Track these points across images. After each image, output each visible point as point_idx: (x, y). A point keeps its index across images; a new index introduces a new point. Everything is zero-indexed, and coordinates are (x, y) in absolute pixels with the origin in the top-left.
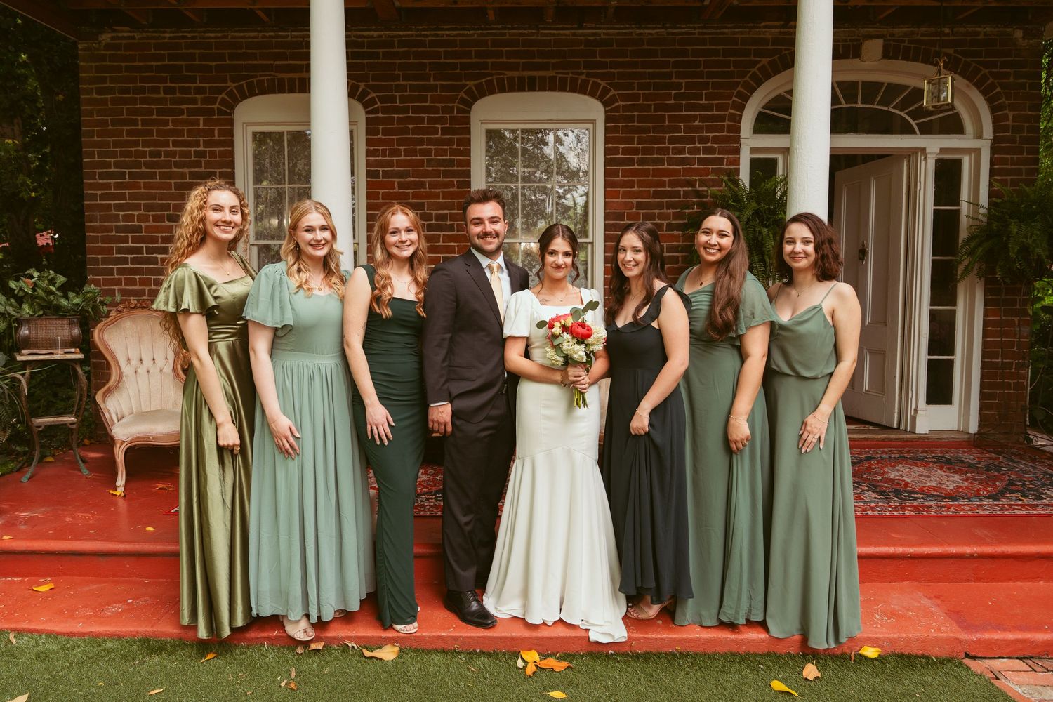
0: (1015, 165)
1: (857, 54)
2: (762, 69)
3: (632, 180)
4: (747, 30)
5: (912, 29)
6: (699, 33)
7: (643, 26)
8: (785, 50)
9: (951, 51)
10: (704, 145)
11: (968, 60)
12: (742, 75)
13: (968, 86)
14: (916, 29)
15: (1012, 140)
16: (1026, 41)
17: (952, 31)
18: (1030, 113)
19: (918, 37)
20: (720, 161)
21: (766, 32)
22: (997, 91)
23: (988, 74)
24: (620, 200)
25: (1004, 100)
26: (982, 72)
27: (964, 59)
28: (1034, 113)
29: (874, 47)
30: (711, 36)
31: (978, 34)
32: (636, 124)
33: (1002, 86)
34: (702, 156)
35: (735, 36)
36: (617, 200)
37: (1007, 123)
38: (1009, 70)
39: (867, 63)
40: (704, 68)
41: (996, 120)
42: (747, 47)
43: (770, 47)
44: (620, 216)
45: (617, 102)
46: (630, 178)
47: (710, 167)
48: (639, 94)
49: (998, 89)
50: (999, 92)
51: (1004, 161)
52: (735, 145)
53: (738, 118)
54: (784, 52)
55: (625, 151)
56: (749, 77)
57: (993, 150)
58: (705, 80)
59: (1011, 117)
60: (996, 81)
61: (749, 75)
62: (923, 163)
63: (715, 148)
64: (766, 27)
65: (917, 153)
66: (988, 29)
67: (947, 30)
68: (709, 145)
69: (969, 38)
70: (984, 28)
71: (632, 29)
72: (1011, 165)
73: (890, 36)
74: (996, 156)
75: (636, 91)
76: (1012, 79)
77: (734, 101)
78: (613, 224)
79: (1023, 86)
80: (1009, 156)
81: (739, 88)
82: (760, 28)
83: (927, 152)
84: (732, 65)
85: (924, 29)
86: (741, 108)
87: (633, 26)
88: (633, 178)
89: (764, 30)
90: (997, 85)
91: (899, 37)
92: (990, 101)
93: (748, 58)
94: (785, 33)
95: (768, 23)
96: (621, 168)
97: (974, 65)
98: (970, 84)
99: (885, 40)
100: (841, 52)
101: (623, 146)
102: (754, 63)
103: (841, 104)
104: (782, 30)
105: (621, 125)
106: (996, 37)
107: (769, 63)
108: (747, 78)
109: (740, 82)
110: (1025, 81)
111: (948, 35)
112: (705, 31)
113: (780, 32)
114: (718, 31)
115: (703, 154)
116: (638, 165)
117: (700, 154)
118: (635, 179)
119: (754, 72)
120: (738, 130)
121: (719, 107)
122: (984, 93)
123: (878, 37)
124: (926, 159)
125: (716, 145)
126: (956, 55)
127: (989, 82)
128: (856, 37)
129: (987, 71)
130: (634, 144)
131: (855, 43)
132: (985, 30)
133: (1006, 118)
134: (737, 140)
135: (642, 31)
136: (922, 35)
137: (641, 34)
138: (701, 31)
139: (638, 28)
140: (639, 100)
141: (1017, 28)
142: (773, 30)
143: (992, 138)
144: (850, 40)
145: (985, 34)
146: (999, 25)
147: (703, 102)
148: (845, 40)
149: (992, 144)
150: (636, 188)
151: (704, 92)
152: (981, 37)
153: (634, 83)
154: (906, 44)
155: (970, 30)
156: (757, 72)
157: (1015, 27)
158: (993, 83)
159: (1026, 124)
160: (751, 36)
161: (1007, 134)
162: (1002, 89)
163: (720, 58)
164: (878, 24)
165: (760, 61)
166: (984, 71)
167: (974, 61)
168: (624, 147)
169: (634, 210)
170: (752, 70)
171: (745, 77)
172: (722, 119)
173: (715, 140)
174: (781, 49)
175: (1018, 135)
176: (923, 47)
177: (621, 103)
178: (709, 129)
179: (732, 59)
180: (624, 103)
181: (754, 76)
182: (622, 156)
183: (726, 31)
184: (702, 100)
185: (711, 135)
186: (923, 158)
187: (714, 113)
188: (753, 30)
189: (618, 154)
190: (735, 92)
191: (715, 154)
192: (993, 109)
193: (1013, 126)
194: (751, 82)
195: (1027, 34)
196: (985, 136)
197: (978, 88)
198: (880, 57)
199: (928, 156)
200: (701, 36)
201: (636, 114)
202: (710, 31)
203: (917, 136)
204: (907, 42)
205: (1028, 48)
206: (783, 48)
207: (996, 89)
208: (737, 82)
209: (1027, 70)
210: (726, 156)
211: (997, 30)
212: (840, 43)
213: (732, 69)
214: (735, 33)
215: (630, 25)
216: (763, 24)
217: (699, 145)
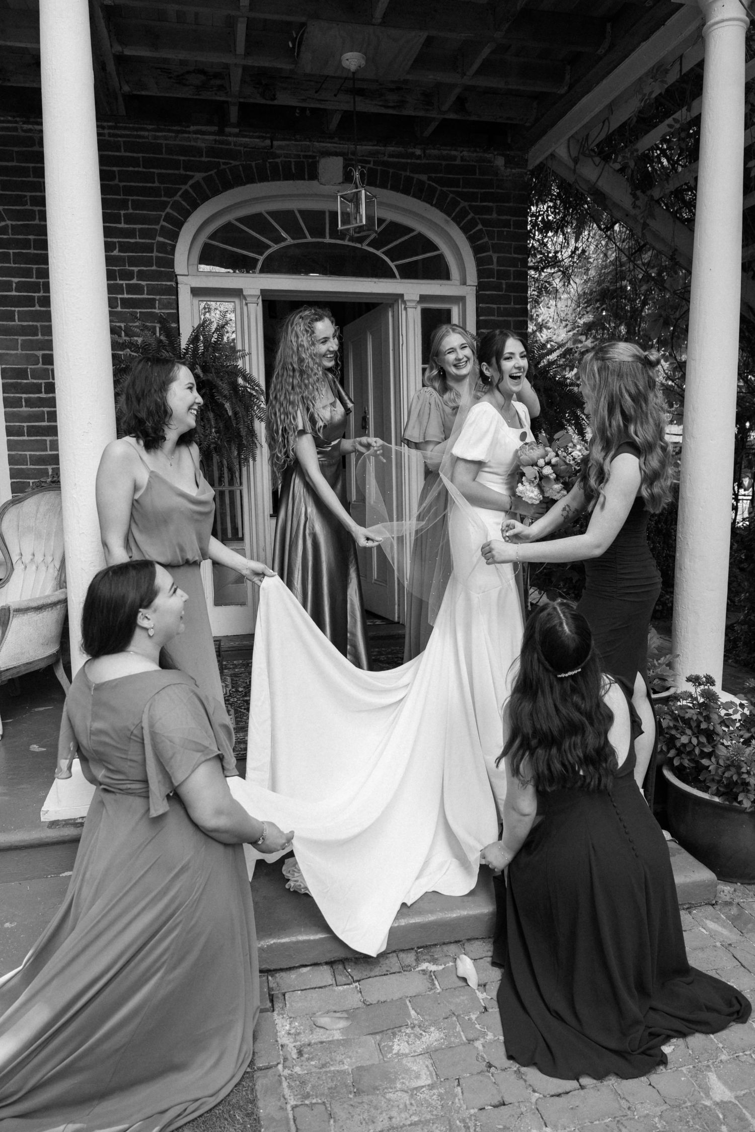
0: (502, 316)
1: (313, 175)
2: (196, 186)
3: (33, 325)
4: (173, 135)
5: (376, 148)
6: (110, 135)
7: (32, 120)
8: (224, 164)
9: (424, 177)
10: (127, 282)
11: (445, 189)
12: (171, 193)
13: (447, 222)
14: (383, 148)
15: (498, 287)
16: (509, 170)
17: (424, 152)
18: (516, 256)
19: (386, 158)
20: (151, 303)
21: (198, 138)
22: (477, 228)
23: (467, 208)
24: (19, 351)
25: (486, 239)
26: (461, 205)
27: (439, 188)
28: (520, 256)
29: (331, 167)
30: (124, 139)
31: (454, 158)
32: (32, 251)
33: (485, 223)
34: (126, 296)
35: (158, 141)
36: (15, 352)
37: (491, 267)
38: (491, 204)
39: (327, 187)
40: (120, 181)
41: (479, 262)
42: (175, 157)
43: (204, 159)
44: (22, 374)
45: (4, 220)
46: (31, 323)
47: (138, 311)
48: (34, 211)
49: (480, 227)
50: (481, 230)
51: (490, 312)
52: (169, 283)
53: (169, 248)
54: (223, 167)
55: (20, 287)
56: (180, 196)
57: (479, 299)
58: (122, 197)
59: (495, 260)
60: (477, 217)
61: (180, 193)
62: (404, 312)
63: (143, 286)
64: (196, 132)
65: (397, 301)
66: (465, 153)
67: (418, 152)
68: (134, 281)
69: (444, 163)
70: (461, 152)
71: (16, 122)
72: (498, 316)
73: (351, 154)
74: (481, 305)
75: (28, 207)
76: (494, 216)
77: (162, 226)
78: (12, 384)
79: (507, 224)
80: (495, 306)
81: (168, 210)
82: (189, 132)
83: (406, 298)
84: (156, 179)
85: (392, 149)
86: (175, 236)
87: (18, 119)
88: (35, 324)
89: (194, 136)
90: (478, 220)
91: (363, 156)
92: (472, 239)
93: (176, 172)
94: (221, 142)
95: (199, 127)
96: (17, 309)
97: (451, 195)
98: (449, 219)
99: (345, 159)
100: (294, 171)
101: (17, 280)
102: (185, 179)
103: (306, 237)
104: (217, 138)
105: (11, 251)
106: (473, 163)
107: (204, 179)
108: (177, 198)
109: (169, 202)
110: (509, 217)
111: (419, 157)
112: (118, 132)
113: (215, 140)
114: (135, 133)
115: (128, 293)
116: (40, 306)
117: (123, 294)
118: (38, 324)
119: (186, 191)
120: (171, 263)
121: (144, 234)
122: (465, 230)
123: (336, 154)
124: (406, 309)
125: (144, 283)
126: (431, 182)
127: (469, 217)
128: (310, 153)
129: (466, 204)
130: (32, 277)
131: (310, 160)
132: (463, 155)
133: (489, 260)
134: (173, 277)
135: (30, 126)
136: (391, 156)
137: (30, 130)
138: (112, 131)
139: (24, 123)
140: (34, 219)
141: (497, 155)
142: (207, 137)
143: (476, 284)
144: (306, 157)
145: (462, 159)
146: (478, 150)
147: (122, 225)
148: (298, 156)
149: (477, 292)
150: (40, 337)
151: (122, 212)
152: (458, 162)
153: (25, 196)
154: (371, 165)
155: (445, 152)
156: (190, 190)
157: (496, 153)
158: (473, 218)
159: (512, 269)
160: (181, 143)
161: (492, 280)
162: (483, 226)
163: (140, 169)
164: (336, 139)
165: (192, 177)
166: (463, 204)
167: (451, 192)
168: (19, 282)
169: (40, 365)
170: (184, 187)
171: (175, 194)
172: (149, 248)
173: (142, 276)
174: (219, 162)
175: (504, 282)
176: (391, 171)
177: (9, 223)
178: (133, 262)
179: (156, 171)
180: (14, 223)
181: (185, 195)
182: (17, 294)
183: (146, 133)
184: (120, 223)
185: (136, 269)
186: (403, 306)
187: (138, 240)
188: (180, 135)
189: (11, 290)
190: (163, 214)
191: (143, 294)
192: (477, 250)
193: (498, 271)
194: (183, 203)
195: (509, 162)
196: (469, 282)
197: (458, 224)
198: (341, 180)
199: (408, 304)
200: (112, 139)
201: (31, 237)
202: (123, 132)
203: (395, 281)
204: (372, 163)
205: (510, 178)
206: (221, 161)
207: (477, 226)
208: (165, 201)
209: (511, 204)
210: (158, 297)
211: (475, 155)
212: (292, 160)
213: (157, 184)
214: (156, 138)
215: (14, 117)
216: (192, 128)
217: (121, 282)
